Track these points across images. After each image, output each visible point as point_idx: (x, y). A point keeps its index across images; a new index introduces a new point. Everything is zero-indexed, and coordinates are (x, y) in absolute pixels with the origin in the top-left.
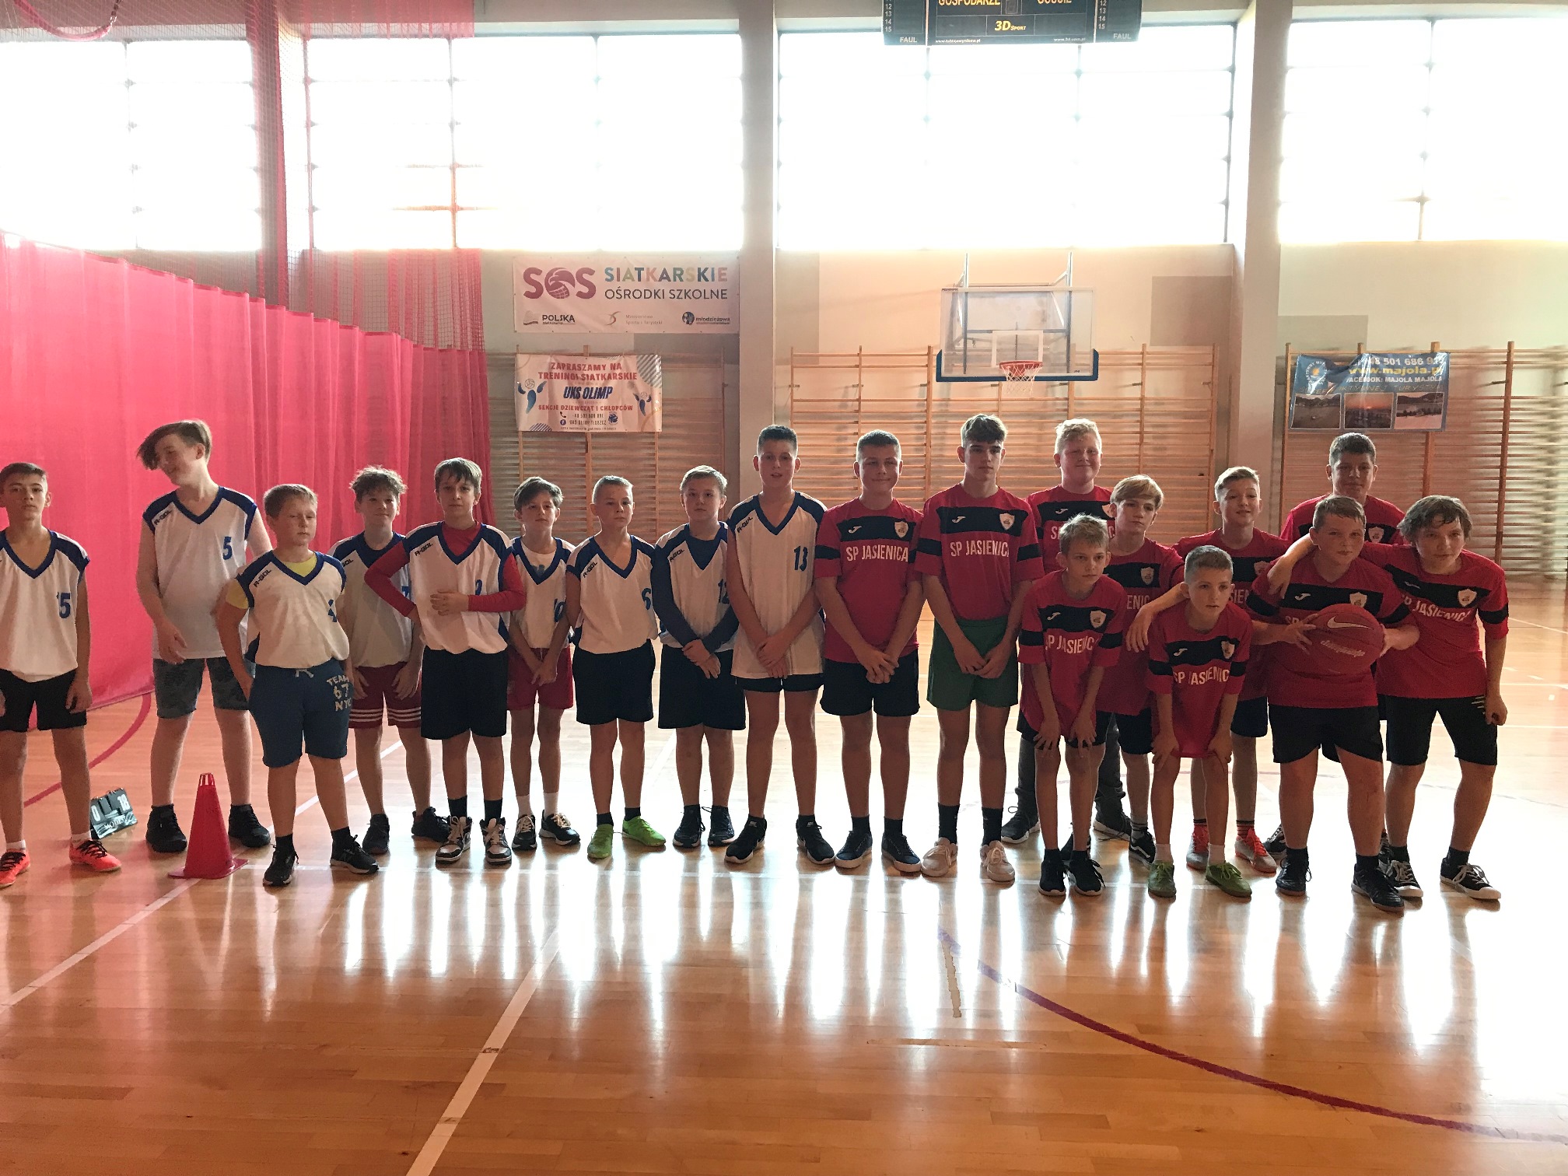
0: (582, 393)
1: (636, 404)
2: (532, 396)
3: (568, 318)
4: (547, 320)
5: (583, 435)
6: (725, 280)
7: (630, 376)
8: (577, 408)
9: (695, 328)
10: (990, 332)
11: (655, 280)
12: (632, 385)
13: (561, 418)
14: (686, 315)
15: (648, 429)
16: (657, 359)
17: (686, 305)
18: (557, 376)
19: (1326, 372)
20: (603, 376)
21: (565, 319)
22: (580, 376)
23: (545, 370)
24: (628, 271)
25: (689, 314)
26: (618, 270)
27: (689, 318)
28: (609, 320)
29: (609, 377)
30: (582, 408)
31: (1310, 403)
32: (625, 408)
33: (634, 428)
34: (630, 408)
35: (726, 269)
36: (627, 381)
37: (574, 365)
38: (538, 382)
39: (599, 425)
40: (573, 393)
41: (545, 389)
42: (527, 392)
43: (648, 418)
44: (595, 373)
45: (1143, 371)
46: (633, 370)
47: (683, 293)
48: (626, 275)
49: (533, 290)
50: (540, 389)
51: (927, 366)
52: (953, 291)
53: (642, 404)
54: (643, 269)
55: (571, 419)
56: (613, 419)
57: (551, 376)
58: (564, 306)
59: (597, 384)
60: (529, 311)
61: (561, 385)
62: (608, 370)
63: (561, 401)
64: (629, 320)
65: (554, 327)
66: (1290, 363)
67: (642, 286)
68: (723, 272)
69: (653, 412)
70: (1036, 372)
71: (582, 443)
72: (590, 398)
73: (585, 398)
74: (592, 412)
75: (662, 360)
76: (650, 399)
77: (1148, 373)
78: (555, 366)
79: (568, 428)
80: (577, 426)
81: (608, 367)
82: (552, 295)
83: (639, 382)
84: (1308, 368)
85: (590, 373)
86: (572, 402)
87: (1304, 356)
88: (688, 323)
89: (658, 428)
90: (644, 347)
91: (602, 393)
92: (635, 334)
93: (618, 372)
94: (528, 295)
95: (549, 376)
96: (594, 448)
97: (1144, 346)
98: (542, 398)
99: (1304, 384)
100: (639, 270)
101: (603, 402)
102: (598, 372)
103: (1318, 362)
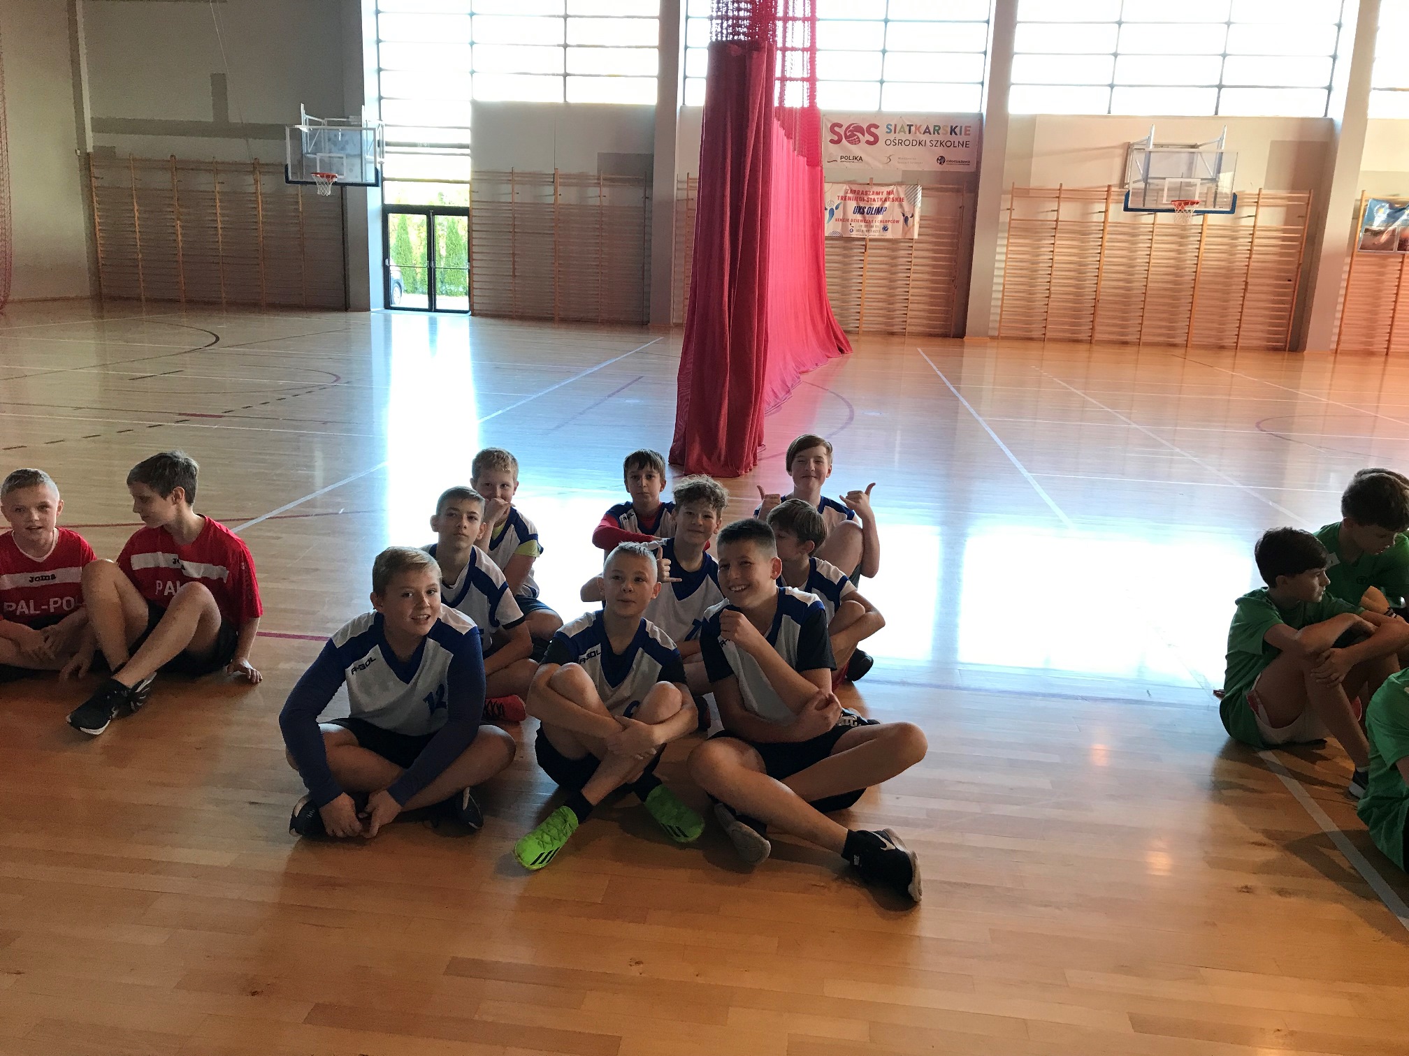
0: (866, 210)
1: (902, 219)
2: (832, 212)
3: (858, 158)
4: (843, 160)
5: (863, 239)
6: (969, 135)
7: (900, 200)
8: (861, 221)
9: (946, 167)
11: (920, 133)
12: (901, 206)
13: (850, 228)
14: (940, 158)
15: (908, 236)
16: (919, 188)
17: (940, 151)
18: (850, 199)
19: (1388, 211)
20: (881, 199)
21: (856, 159)
22: (866, 199)
23: (842, 194)
24: (902, 127)
25: (942, 157)
26: (896, 125)
27: (941, 160)
28: (886, 160)
29: (886, 200)
30: (865, 221)
33: (899, 235)
34: (898, 222)
35: (970, 127)
36: (897, 203)
37: (863, 191)
38: (837, 202)
39: (876, 232)
40: (860, 210)
41: (841, 207)
42: (829, 209)
43: (910, 228)
44: (876, 197)
45: (1257, 206)
46: (902, 196)
47: (939, 143)
48: (901, 129)
50: (837, 208)
51: (1106, 199)
53: (906, 220)
54: (912, 125)
55: (857, 228)
56: (885, 229)
57: (845, 198)
58: (855, 150)
59: (876, 205)
60: (831, 154)
61: (852, 205)
62: (885, 196)
63: (851, 215)
64: (900, 161)
66: (1364, 204)
67: (910, 137)
68: (968, 129)
69: (913, 225)
71: (863, 245)
72: (872, 214)
73: (868, 214)
74: (872, 224)
75: (923, 189)
76: (912, 216)
77: (1261, 209)
78: (849, 192)
79: (854, 235)
80: (861, 233)
81: (885, 193)
82: (849, 142)
83: (905, 204)
84: (1376, 208)
85: (872, 197)
86: (859, 217)
87: (1374, 199)
88: (940, 163)
89: (916, 236)
90: (909, 180)
91: (879, 211)
92: (904, 171)
93: (891, 196)
94: (832, 141)
96: (870, 249)
97: (1260, 189)
98: (839, 214)
100: (910, 126)
101: (880, 217)
103: (1383, 204)
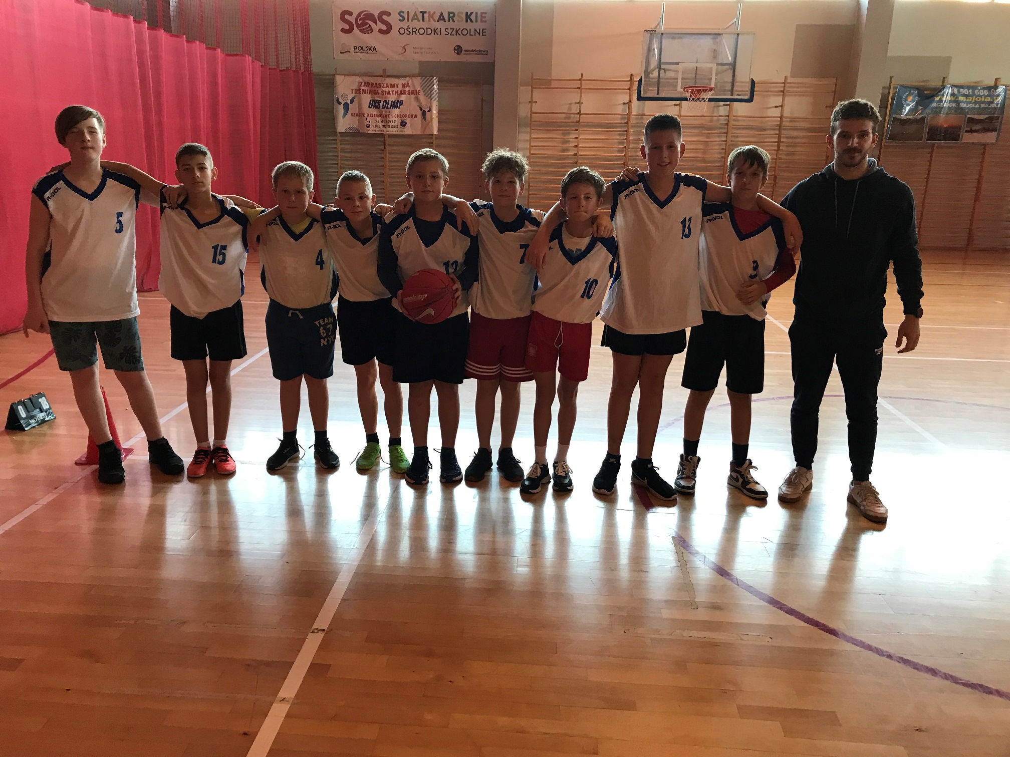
0: (381, 104)
1: (419, 113)
2: (346, 107)
3: (372, 49)
4: (357, 50)
5: (382, 135)
6: (486, 22)
7: (415, 93)
8: (378, 116)
9: (463, 58)
10: (678, 64)
11: (434, 20)
12: (417, 99)
13: (367, 123)
14: (456, 48)
15: (427, 132)
16: (435, 80)
17: (457, 40)
18: (364, 92)
19: (917, 99)
20: (396, 92)
21: (370, 49)
22: (380, 92)
23: (355, 87)
24: (415, 14)
25: (459, 46)
26: (408, 12)
27: (459, 50)
28: (400, 50)
29: (401, 93)
30: (381, 115)
31: (904, 122)
32: (412, 116)
33: (418, 131)
34: (416, 116)
35: (486, 13)
36: (413, 96)
37: (376, 83)
38: (351, 96)
39: (393, 128)
40: (375, 104)
41: (356, 100)
42: (343, 104)
43: (428, 123)
44: (391, 90)
45: (783, 95)
46: (418, 88)
47: (455, 30)
48: (414, 16)
49: (347, 27)
50: (352, 102)
51: (629, 89)
52: (651, 32)
53: (424, 113)
54: (426, 12)
55: (374, 123)
56: (403, 124)
57: (360, 91)
58: (369, 40)
59: (392, 98)
60: (344, 43)
61: (367, 99)
62: (400, 88)
63: (366, 110)
64: (415, 50)
65: (361, 55)
66: (891, 92)
67: (425, 25)
68: (483, 15)
69: (432, 119)
70: (709, 95)
71: (381, 141)
72: (387, 108)
73: (383, 108)
74: (388, 119)
75: (439, 81)
76: (430, 110)
77: (787, 98)
78: (363, 85)
79: (371, 130)
80: (378, 129)
81: (400, 85)
82: (360, 30)
83: (421, 97)
84: (905, 96)
85: (387, 90)
86: (374, 111)
87: (903, 86)
88: (458, 54)
89: (435, 132)
90: (427, 71)
91: (395, 105)
92: (420, 62)
93: (407, 89)
94: (343, 30)
95: (358, 91)
96: (389, 145)
97: (786, 78)
98: (353, 108)
99: (901, 107)
100: (423, 13)
101: (396, 111)
102: (393, 89)
103: (912, 91)
